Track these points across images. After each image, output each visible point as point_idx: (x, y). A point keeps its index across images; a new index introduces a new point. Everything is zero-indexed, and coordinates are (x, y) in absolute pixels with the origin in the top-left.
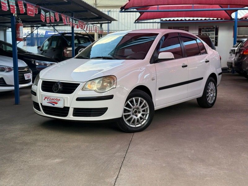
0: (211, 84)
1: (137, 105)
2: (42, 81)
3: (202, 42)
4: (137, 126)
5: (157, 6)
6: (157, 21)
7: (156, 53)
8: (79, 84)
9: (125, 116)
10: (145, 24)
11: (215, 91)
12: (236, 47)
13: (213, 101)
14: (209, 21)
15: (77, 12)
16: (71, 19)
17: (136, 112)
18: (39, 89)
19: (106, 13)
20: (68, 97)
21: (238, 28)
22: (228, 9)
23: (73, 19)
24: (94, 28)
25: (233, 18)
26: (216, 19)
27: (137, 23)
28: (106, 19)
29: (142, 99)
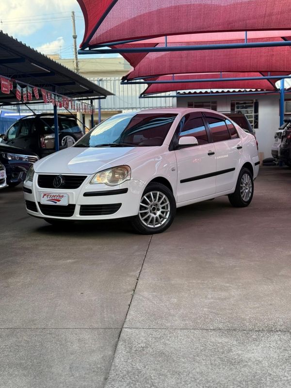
0: (245, 176)
1: (155, 200)
2: (38, 176)
3: (232, 124)
4: (156, 226)
5: (172, 75)
6: (171, 95)
7: (176, 137)
8: (86, 177)
9: (141, 213)
10: (154, 99)
11: (251, 186)
12: (283, 129)
13: (248, 199)
14: (245, 93)
15: (59, 85)
16: (52, 95)
17: (154, 209)
18: (35, 185)
19: (96, 83)
20: (74, 193)
21: (285, 102)
22: (269, 77)
23: (55, 95)
24: (82, 106)
25: (278, 88)
26: (254, 90)
27: (144, 97)
28: (99, 93)
29: (161, 194)
